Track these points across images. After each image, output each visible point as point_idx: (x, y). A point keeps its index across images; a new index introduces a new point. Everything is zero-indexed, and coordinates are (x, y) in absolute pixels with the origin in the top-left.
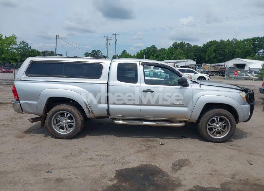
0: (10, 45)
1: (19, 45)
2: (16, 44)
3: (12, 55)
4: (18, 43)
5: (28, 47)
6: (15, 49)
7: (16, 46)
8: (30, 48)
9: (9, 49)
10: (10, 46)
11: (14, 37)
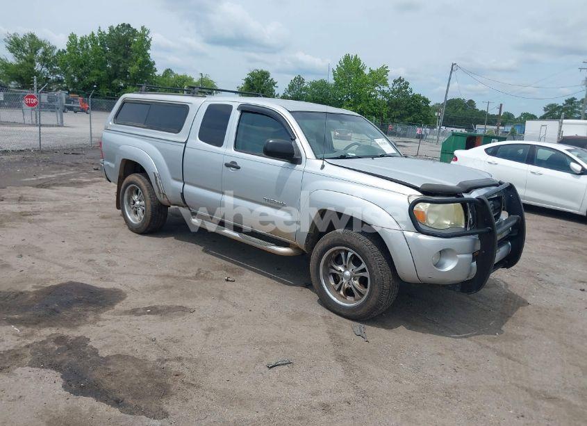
0: (374, 85)
1: (391, 86)
2: (387, 85)
3: (375, 105)
4: (390, 82)
5: (408, 90)
6: (383, 93)
7: (386, 89)
8: (411, 92)
9: (373, 93)
10: (376, 88)
11: (384, 71)
